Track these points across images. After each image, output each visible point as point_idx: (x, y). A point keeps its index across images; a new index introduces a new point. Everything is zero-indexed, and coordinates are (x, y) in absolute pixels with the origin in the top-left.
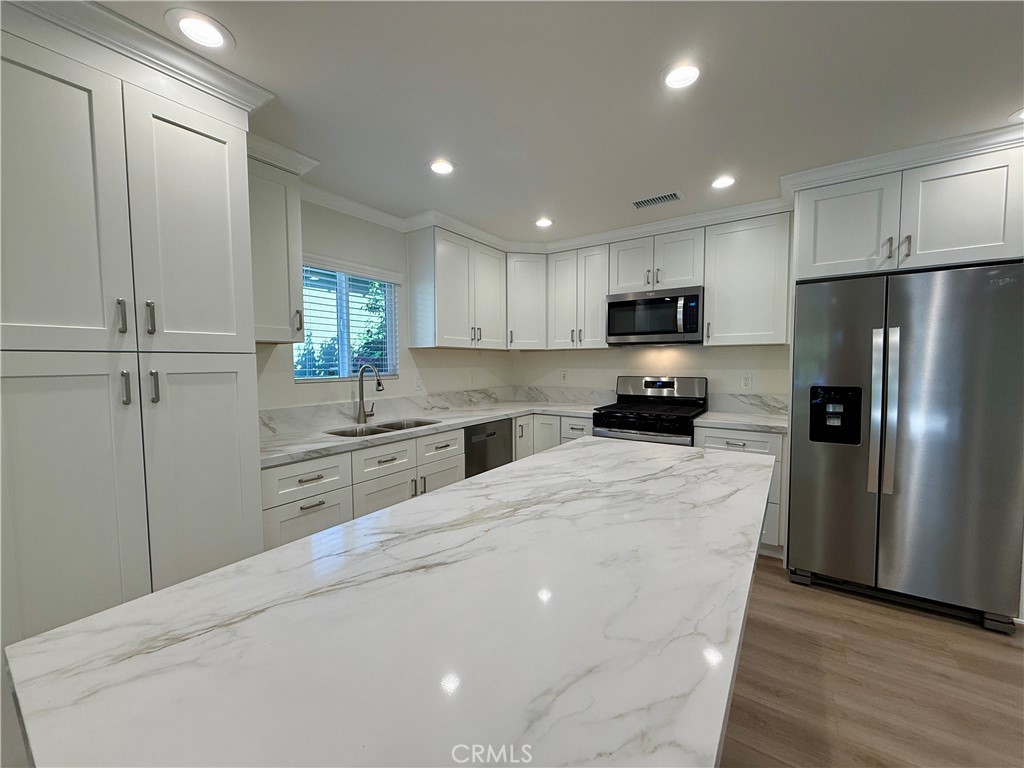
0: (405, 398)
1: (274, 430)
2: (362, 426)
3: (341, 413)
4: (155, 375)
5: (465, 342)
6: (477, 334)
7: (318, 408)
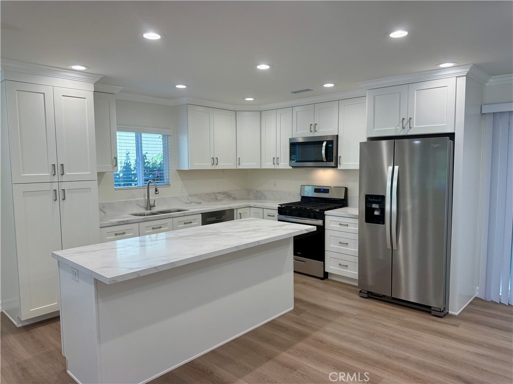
0: (174, 197)
1: (105, 213)
2: (149, 212)
3: (138, 205)
4: (64, 190)
5: (208, 166)
6: (215, 161)
7: (126, 202)
